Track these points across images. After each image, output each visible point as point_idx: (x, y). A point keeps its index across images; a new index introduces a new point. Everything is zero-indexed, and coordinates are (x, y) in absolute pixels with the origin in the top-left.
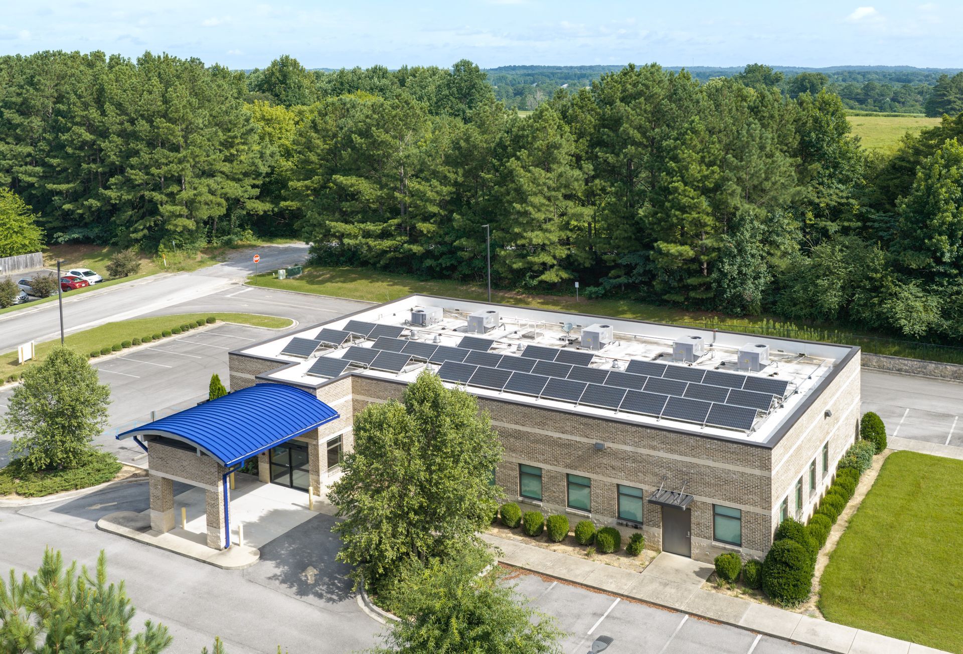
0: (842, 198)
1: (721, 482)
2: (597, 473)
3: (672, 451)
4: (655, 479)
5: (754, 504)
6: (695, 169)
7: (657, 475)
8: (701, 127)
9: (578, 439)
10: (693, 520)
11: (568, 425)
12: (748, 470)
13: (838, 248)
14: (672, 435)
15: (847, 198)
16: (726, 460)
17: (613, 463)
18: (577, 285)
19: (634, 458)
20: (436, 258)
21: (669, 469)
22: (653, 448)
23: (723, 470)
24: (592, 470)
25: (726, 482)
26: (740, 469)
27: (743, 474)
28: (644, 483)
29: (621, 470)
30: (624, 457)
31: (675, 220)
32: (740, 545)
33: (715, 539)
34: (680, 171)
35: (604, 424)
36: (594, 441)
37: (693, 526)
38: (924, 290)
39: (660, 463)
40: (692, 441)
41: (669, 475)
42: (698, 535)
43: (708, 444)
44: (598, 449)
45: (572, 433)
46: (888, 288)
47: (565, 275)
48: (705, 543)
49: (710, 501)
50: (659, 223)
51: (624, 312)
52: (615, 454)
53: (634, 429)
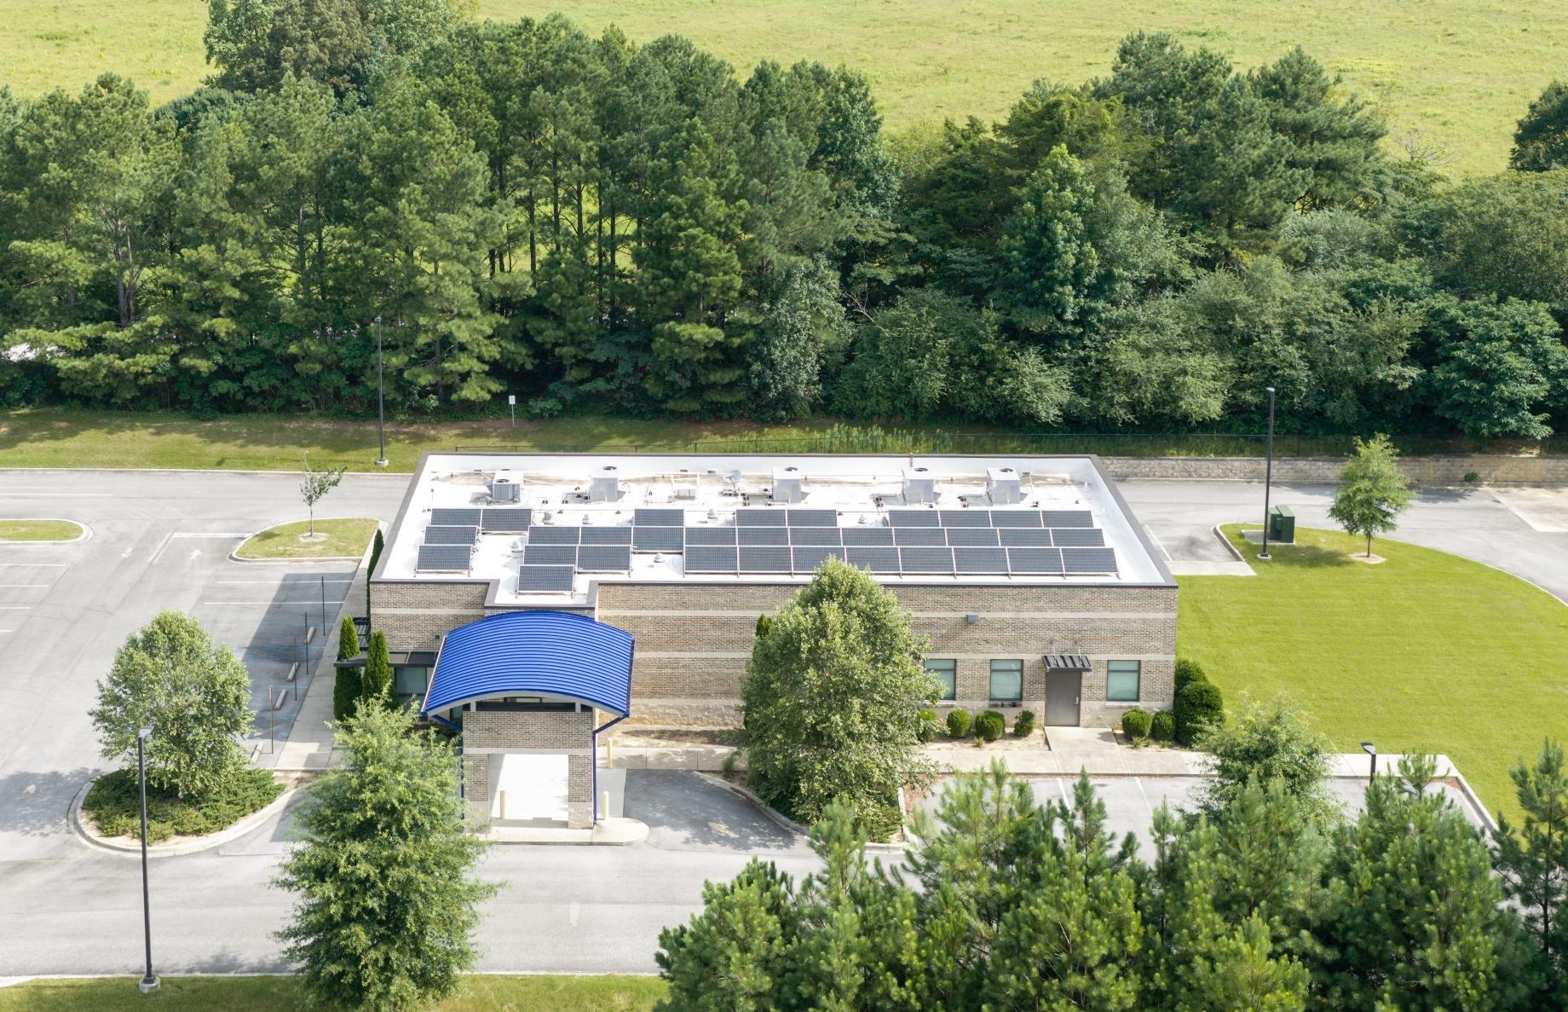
0: (890, 230)
1: (1119, 633)
2: (966, 651)
3: (1061, 609)
4: (1040, 645)
5: (1157, 651)
6: (715, 207)
7: (1042, 639)
8: (708, 137)
9: (942, 615)
10: (1084, 682)
11: (931, 598)
12: (1151, 615)
13: (924, 310)
14: (1063, 591)
15: (897, 231)
16: (1125, 608)
17: (988, 636)
18: (512, 400)
19: (1015, 625)
20: (238, 378)
21: (1058, 630)
22: (1039, 609)
23: (1123, 621)
24: (960, 649)
25: (1125, 633)
26: (1142, 615)
27: (1144, 621)
28: (1027, 651)
29: (997, 642)
30: (1002, 626)
31: (694, 288)
32: (1138, 699)
33: (1109, 700)
34: (690, 209)
35: (977, 591)
36: (963, 615)
37: (1084, 690)
38: (1047, 361)
39: (1047, 625)
40: (1087, 594)
41: (1058, 636)
42: (1090, 699)
43: (1105, 594)
44: (968, 622)
45: (934, 609)
46: (1004, 362)
47: (496, 387)
48: (1098, 705)
49: (1104, 657)
50: (663, 292)
51: (606, 437)
52: (990, 626)
53: (1016, 591)
